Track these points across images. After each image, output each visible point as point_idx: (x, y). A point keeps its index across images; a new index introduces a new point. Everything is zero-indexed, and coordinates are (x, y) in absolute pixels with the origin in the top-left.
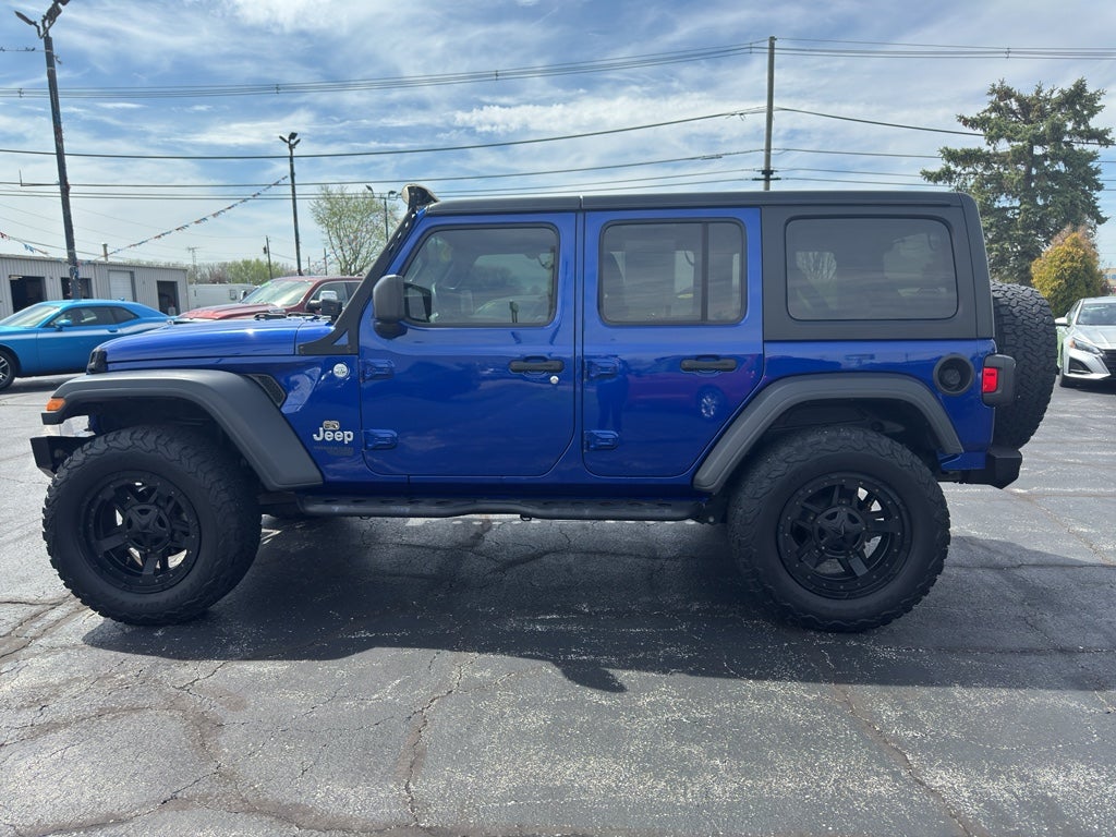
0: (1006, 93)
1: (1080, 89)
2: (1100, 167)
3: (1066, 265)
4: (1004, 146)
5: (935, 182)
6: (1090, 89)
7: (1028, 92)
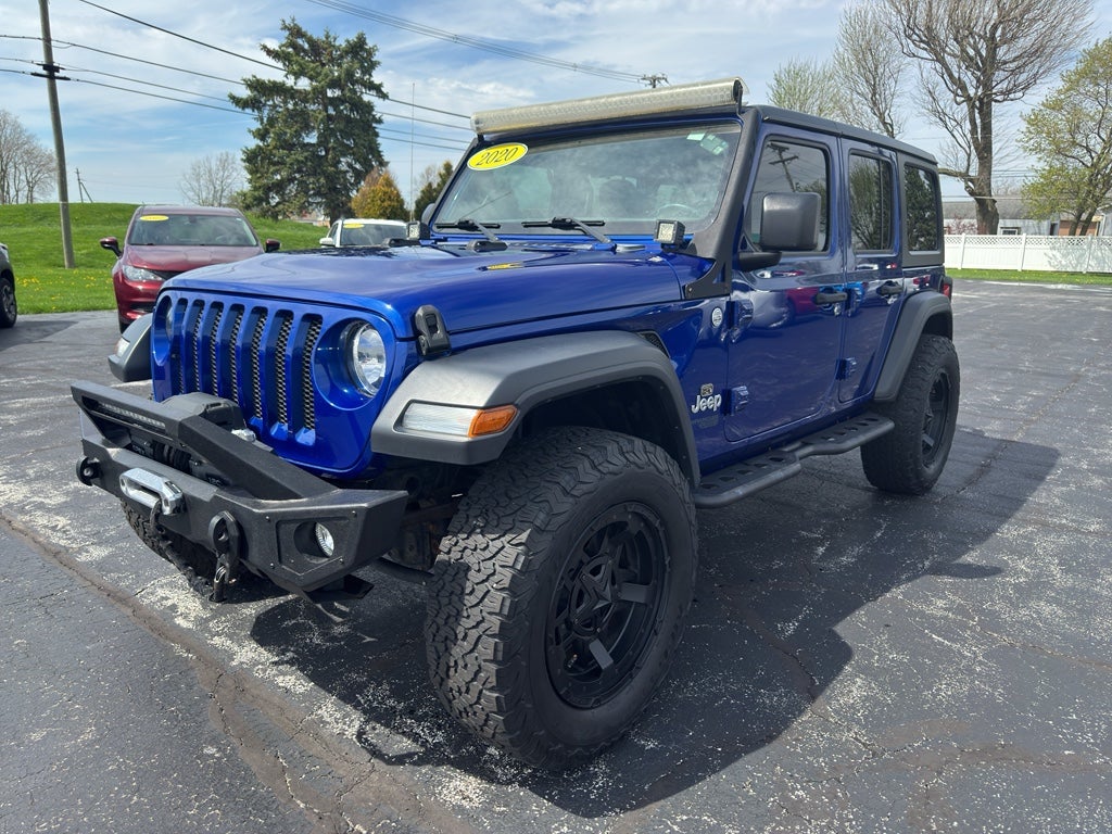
0: (296, 32)
1: (361, 42)
2: (383, 118)
3: (386, 204)
4: (304, 84)
5: (243, 108)
6: (370, 44)
7: (317, 34)
